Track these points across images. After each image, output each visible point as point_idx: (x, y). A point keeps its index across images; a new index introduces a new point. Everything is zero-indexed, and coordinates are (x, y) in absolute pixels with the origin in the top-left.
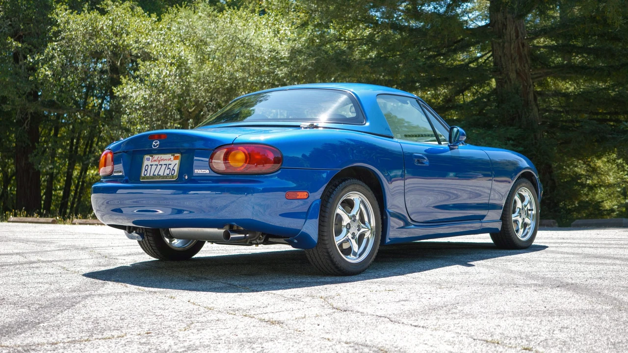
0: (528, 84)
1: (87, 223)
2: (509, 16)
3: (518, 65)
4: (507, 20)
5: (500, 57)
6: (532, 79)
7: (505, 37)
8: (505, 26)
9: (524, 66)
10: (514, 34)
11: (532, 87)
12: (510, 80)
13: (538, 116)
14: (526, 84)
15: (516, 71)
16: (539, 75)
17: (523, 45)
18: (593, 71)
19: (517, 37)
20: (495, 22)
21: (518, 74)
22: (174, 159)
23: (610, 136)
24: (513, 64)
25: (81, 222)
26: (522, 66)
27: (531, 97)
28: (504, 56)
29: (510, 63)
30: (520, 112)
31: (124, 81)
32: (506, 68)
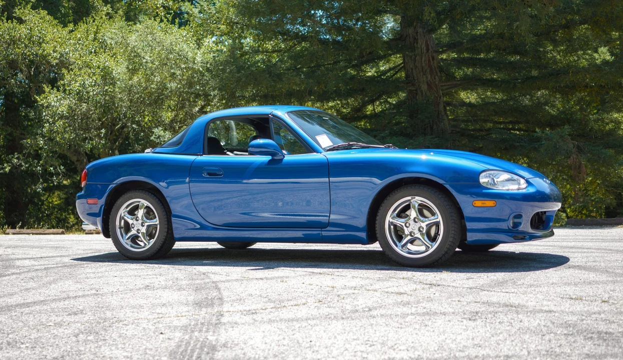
2: (420, 30)
3: (429, 77)
4: (418, 34)
5: (412, 69)
6: (442, 90)
7: (417, 51)
8: (416, 40)
9: (435, 78)
10: (425, 48)
11: (442, 98)
12: (421, 91)
13: (447, 125)
14: (437, 95)
15: (427, 82)
16: (448, 87)
17: (433, 58)
18: (500, 83)
19: (428, 50)
20: (407, 36)
21: (429, 85)
24: (424, 76)
26: (433, 78)
27: (441, 107)
28: (416, 69)
29: (422, 75)
30: (431, 122)
31: (47, 90)
32: (418, 79)
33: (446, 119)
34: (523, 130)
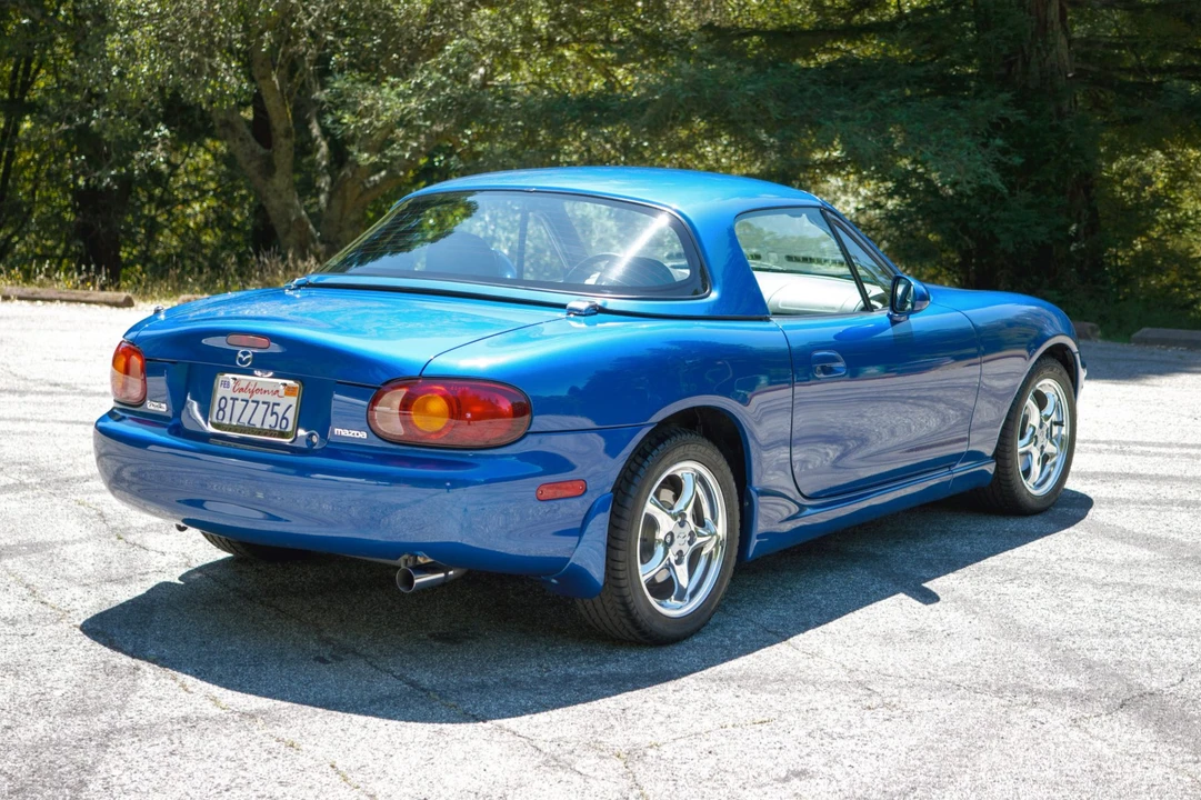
1: (36, 296)
13: (1066, 57)
22: (286, 394)
25: (23, 294)
30: (1026, 49)
33: (1062, 41)
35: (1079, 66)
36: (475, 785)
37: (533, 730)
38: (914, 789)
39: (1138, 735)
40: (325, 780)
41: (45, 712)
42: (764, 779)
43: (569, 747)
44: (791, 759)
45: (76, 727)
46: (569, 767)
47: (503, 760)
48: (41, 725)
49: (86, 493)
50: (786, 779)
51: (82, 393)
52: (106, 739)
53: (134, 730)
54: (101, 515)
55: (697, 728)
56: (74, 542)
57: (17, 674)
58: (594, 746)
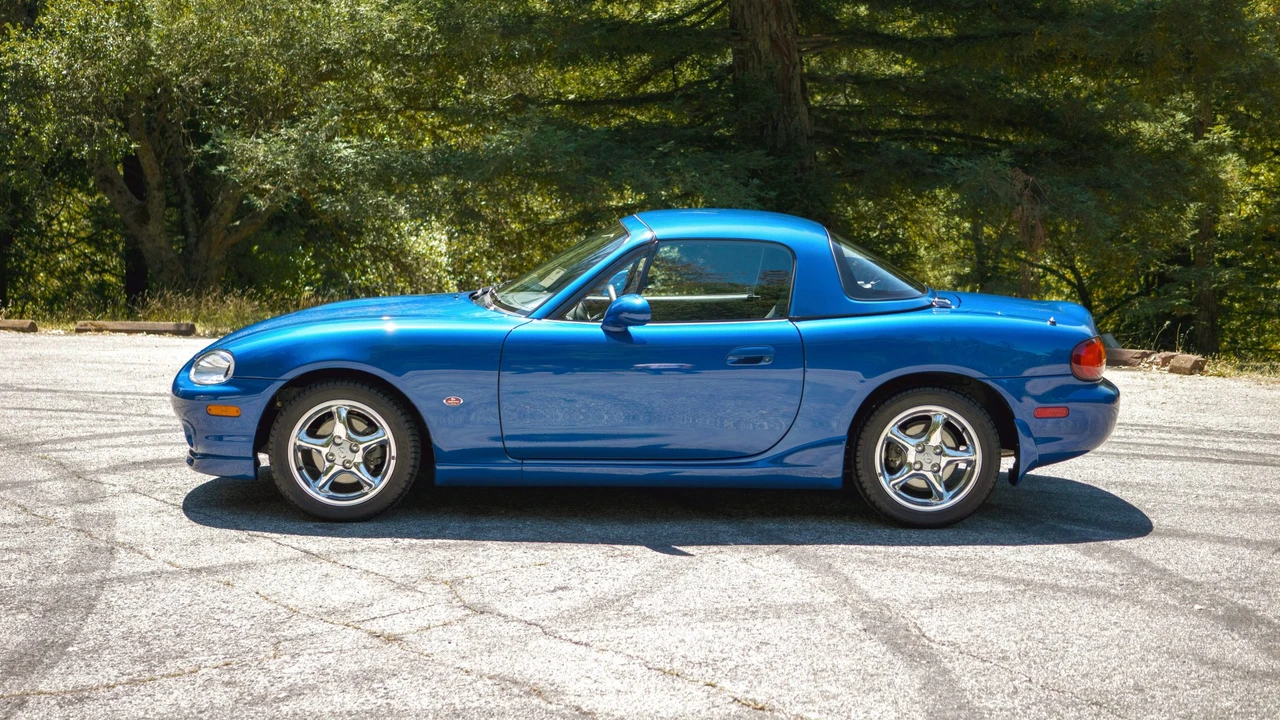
0: (791, 62)
3: (775, 25)
5: (742, 7)
6: (799, 51)
9: (785, 28)
11: (798, 67)
12: (758, 52)
13: (807, 122)
14: (787, 62)
15: (771, 36)
16: (811, 46)
18: (907, 46)
21: (774, 42)
23: (931, 170)
24: (765, 23)
26: (782, 28)
27: (796, 86)
28: (750, 7)
29: (760, 20)
30: (775, 116)
31: (14, 33)
32: (752, 29)
33: (804, 109)
34: (955, 135)
35: (817, 129)
36: (353, 599)
37: (389, 572)
38: (635, 594)
39: (784, 565)
40: (253, 600)
41: (54, 571)
42: (539, 591)
43: (414, 580)
44: (558, 581)
45: (79, 578)
46: (414, 589)
47: (370, 587)
48: (54, 578)
49: (45, 451)
50: (554, 591)
51: (18, 389)
52: (101, 584)
53: (120, 580)
54: (61, 464)
55: (498, 568)
56: (45, 481)
57: (28, 553)
58: (429, 579)
